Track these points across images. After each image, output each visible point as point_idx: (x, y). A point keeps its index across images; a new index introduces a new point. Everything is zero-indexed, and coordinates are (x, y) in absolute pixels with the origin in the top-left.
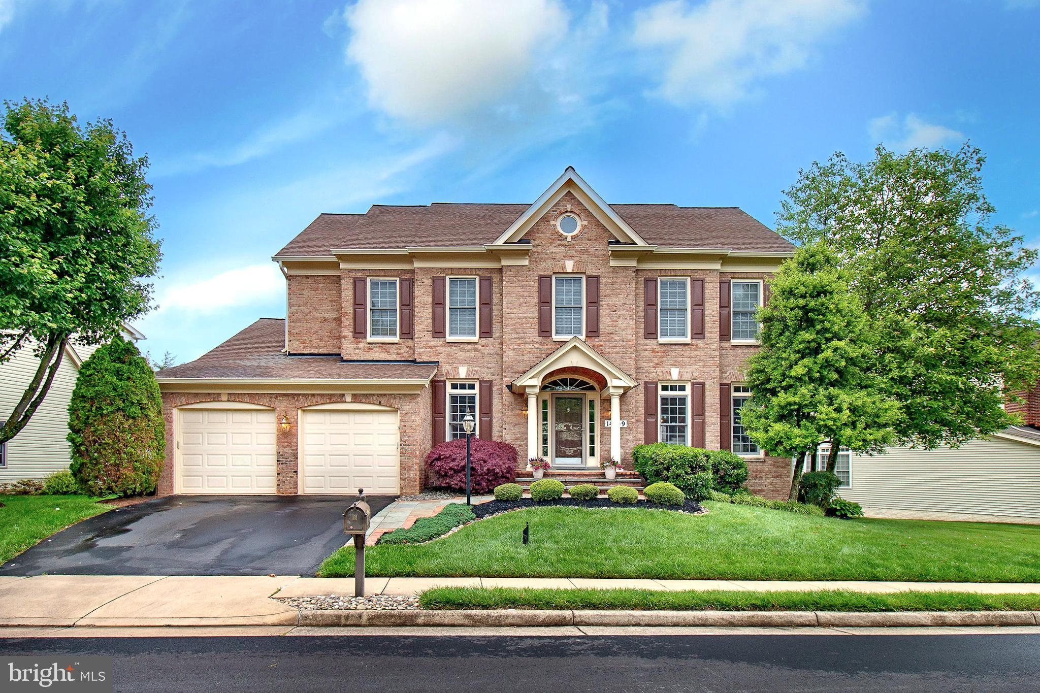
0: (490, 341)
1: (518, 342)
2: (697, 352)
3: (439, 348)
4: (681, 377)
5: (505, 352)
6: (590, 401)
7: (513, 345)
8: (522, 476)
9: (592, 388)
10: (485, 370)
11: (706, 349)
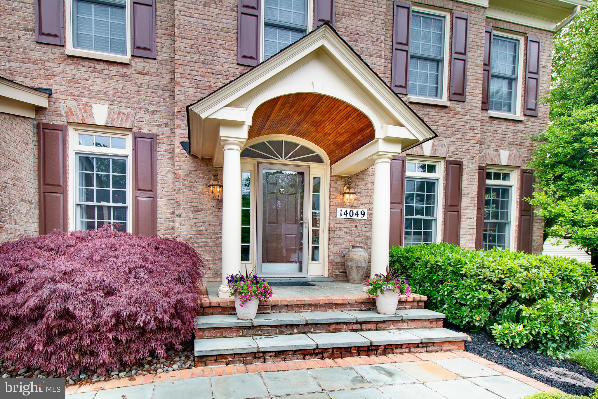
0: (152, 66)
1: (202, 70)
2: (455, 120)
3: (50, 64)
4: (435, 153)
5: (179, 84)
6: (314, 178)
7: (194, 73)
8: (211, 310)
9: (318, 159)
10: (142, 115)
11: (466, 117)
